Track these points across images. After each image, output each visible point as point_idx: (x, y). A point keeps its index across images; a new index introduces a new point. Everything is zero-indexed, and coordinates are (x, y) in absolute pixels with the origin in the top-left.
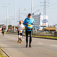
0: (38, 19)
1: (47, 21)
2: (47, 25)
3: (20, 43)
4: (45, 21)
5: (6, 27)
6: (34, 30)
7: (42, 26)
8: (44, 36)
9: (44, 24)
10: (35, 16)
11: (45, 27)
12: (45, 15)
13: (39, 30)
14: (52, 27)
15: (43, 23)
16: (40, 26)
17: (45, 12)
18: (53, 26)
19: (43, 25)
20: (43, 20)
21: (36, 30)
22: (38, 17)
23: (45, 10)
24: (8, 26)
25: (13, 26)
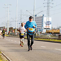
0: (41, 21)
1: (51, 23)
2: (50, 28)
3: (22, 46)
4: (48, 23)
5: (6, 29)
6: (37, 32)
7: (45, 29)
8: (47, 39)
9: (48, 26)
10: (37, 18)
11: (48, 30)
12: (48, 17)
13: (42, 32)
14: (55, 30)
15: (46, 25)
16: (43, 28)
17: (48, 13)
18: (57, 28)
19: (46, 27)
20: (46, 22)
21: (39, 33)
22: (41, 19)
23: (48, 12)
24: (9, 28)
25: (14, 28)
